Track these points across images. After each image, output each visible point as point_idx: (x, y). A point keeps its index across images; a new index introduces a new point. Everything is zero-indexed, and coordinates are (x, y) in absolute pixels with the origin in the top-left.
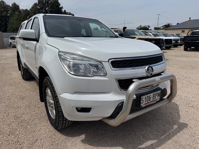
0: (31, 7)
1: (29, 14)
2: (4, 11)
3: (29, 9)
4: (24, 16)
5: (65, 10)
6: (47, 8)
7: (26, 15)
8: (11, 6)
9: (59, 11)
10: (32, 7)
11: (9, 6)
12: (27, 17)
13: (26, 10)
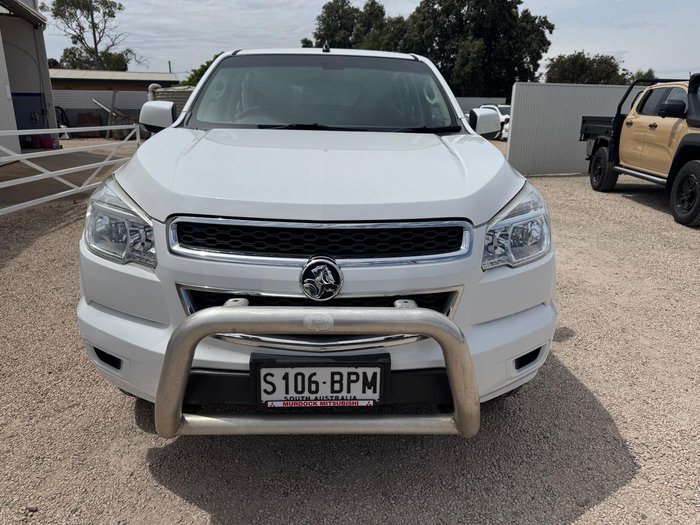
0: (414, 10)
1: (406, 32)
2: (340, 29)
3: (406, 18)
4: (391, 39)
5: (526, 11)
6: (466, 8)
7: (395, 35)
8: (362, 10)
9: (504, 17)
10: (418, 9)
11: (357, 10)
12: (396, 44)
13: (400, 20)
